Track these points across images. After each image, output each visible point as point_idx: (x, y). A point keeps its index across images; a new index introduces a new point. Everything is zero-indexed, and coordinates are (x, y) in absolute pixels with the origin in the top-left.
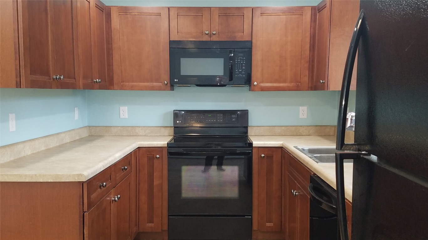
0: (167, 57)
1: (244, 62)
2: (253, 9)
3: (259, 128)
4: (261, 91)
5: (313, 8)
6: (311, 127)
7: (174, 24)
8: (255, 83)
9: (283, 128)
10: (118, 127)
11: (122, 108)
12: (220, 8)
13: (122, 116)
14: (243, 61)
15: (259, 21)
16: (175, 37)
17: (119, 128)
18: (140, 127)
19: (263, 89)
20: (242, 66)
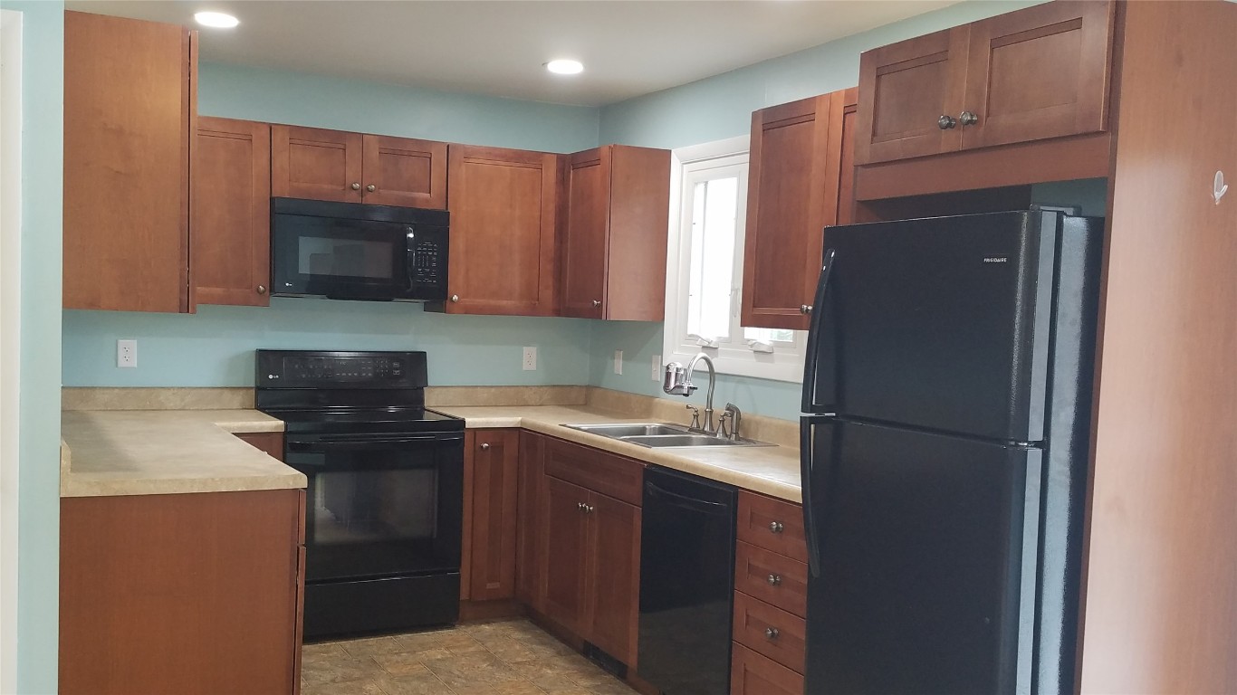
0: (265, 231)
1: (435, 254)
2: (448, 146)
3: (445, 390)
4: (466, 313)
5: (561, 158)
6: (546, 389)
7: (281, 161)
8: (455, 297)
9: (493, 390)
10: (113, 388)
11: (122, 343)
12: (383, 139)
13: (122, 363)
14: (433, 252)
15: (461, 173)
16: (282, 190)
17: (116, 391)
18: (169, 388)
19: (468, 310)
20: (431, 261)
